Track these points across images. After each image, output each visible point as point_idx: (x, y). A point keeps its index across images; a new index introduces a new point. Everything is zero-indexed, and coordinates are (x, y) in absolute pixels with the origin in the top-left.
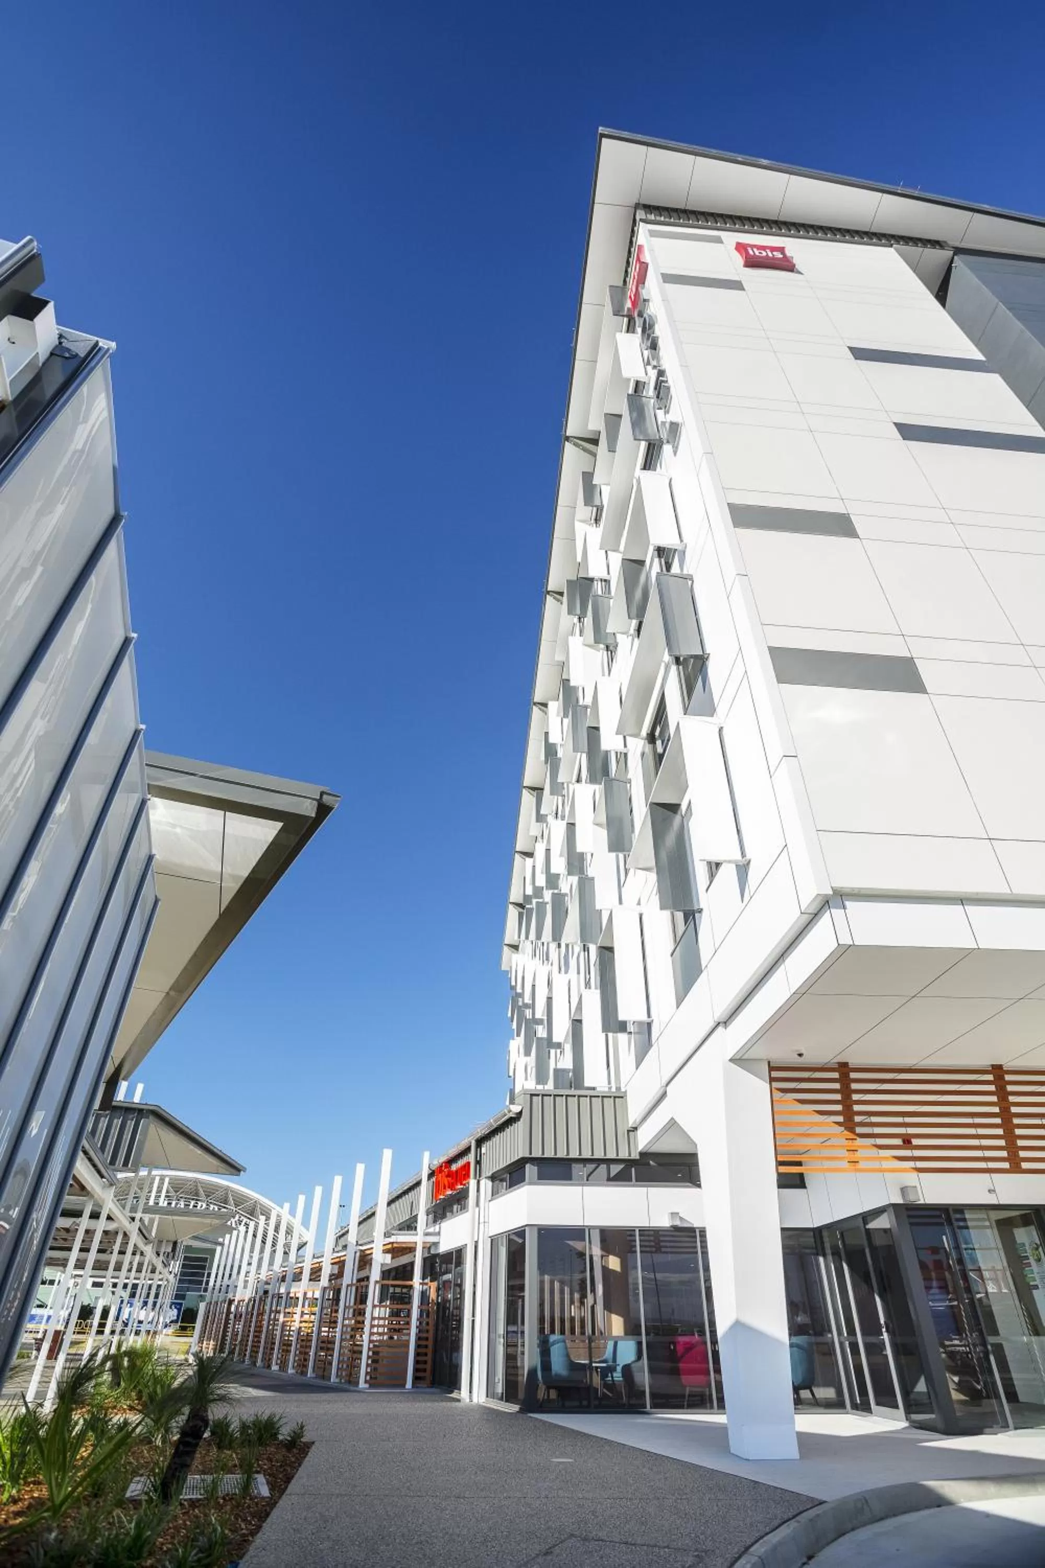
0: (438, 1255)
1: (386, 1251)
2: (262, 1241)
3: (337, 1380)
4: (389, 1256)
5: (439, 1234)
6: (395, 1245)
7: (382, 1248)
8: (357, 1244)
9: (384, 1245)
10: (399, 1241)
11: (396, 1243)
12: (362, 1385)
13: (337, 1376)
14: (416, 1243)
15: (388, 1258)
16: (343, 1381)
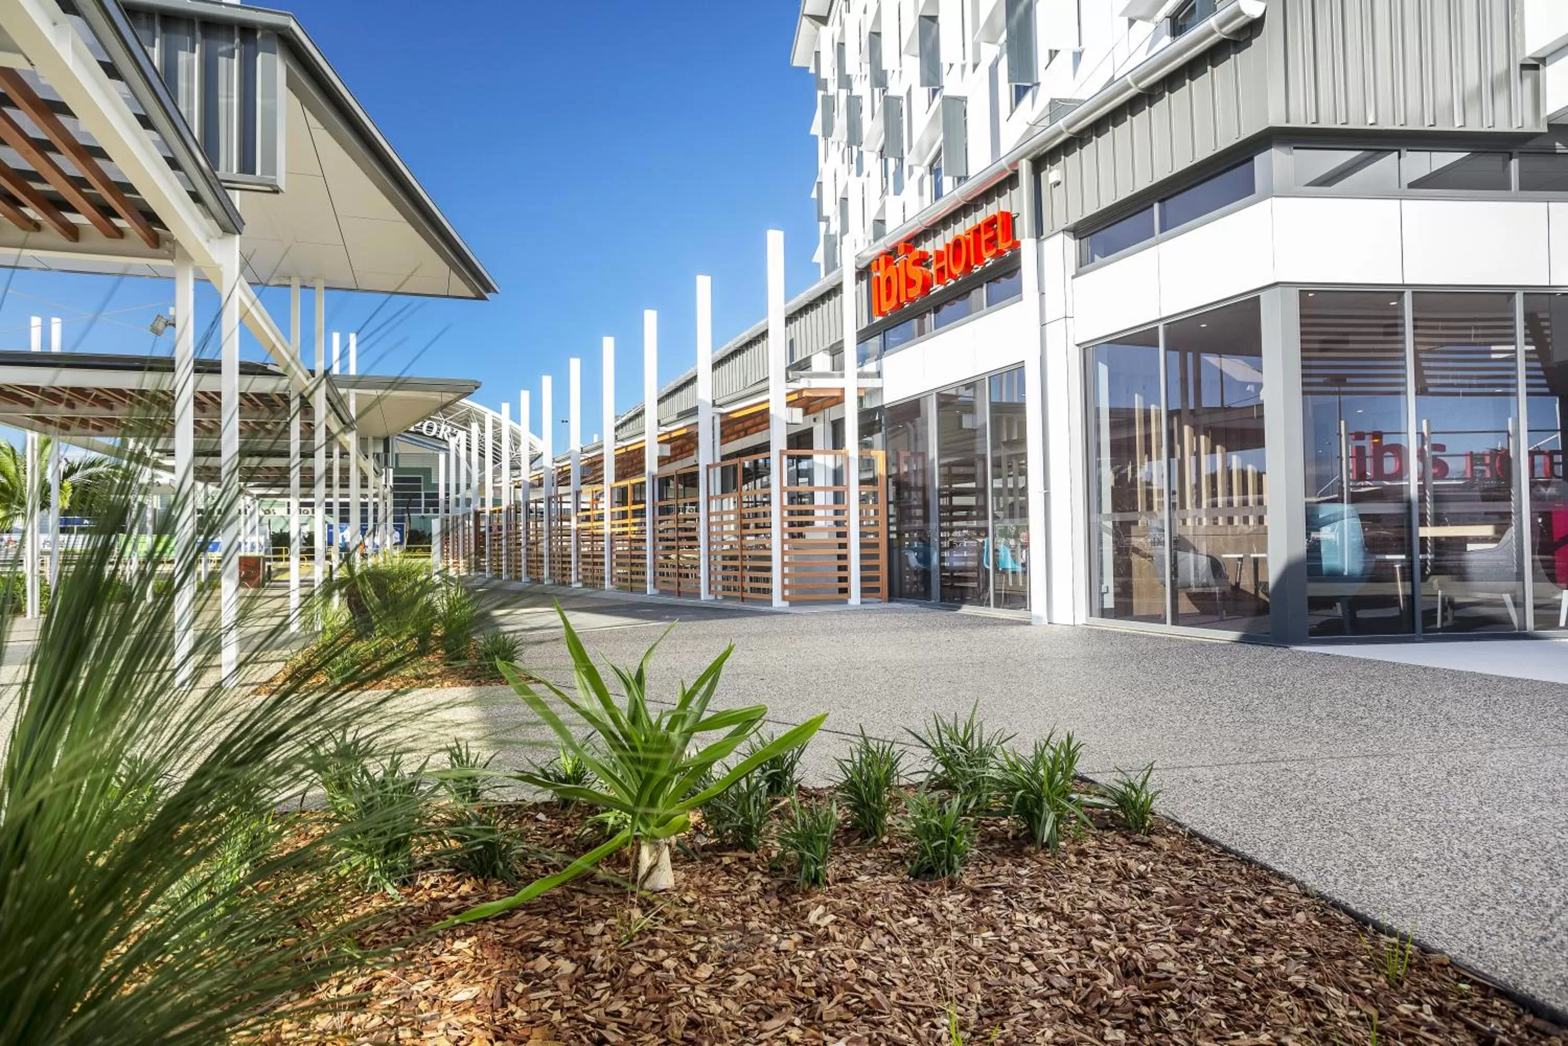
0: (880, 409)
1: (790, 404)
2: (480, 454)
3: (712, 597)
4: (799, 412)
5: (879, 374)
6: (805, 394)
7: (784, 400)
8: (714, 405)
9: (788, 395)
10: (813, 386)
11: (809, 389)
12: (778, 602)
13: (710, 592)
14: (843, 390)
15: (797, 415)
16: (719, 598)
